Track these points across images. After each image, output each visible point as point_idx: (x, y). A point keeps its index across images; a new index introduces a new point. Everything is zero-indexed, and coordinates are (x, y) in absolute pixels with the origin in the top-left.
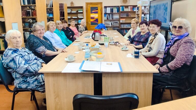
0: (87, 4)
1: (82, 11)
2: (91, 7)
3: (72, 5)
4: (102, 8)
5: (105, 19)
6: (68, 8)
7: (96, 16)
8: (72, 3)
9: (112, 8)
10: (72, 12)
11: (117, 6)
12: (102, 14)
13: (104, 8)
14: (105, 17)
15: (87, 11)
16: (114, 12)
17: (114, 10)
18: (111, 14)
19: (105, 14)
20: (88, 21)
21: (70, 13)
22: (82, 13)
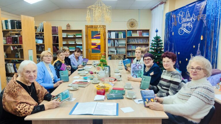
0: (87, 27)
1: (81, 36)
2: (92, 31)
3: (69, 28)
4: (105, 33)
5: (109, 46)
6: (64, 31)
7: (97, 42)
8: (68, 26)
9: (117, 33)
10: (69, 37)
11: (123, 31)
12: (105, 39)
13: (108, 33)
14: (109, 44)
15: (87, 36)
16: (120, 37)
17: (119, 35)
18: (116, 40)
19: (108, 39)
20: (89, 47)
21: (66, 37)
22: (81, 38)
